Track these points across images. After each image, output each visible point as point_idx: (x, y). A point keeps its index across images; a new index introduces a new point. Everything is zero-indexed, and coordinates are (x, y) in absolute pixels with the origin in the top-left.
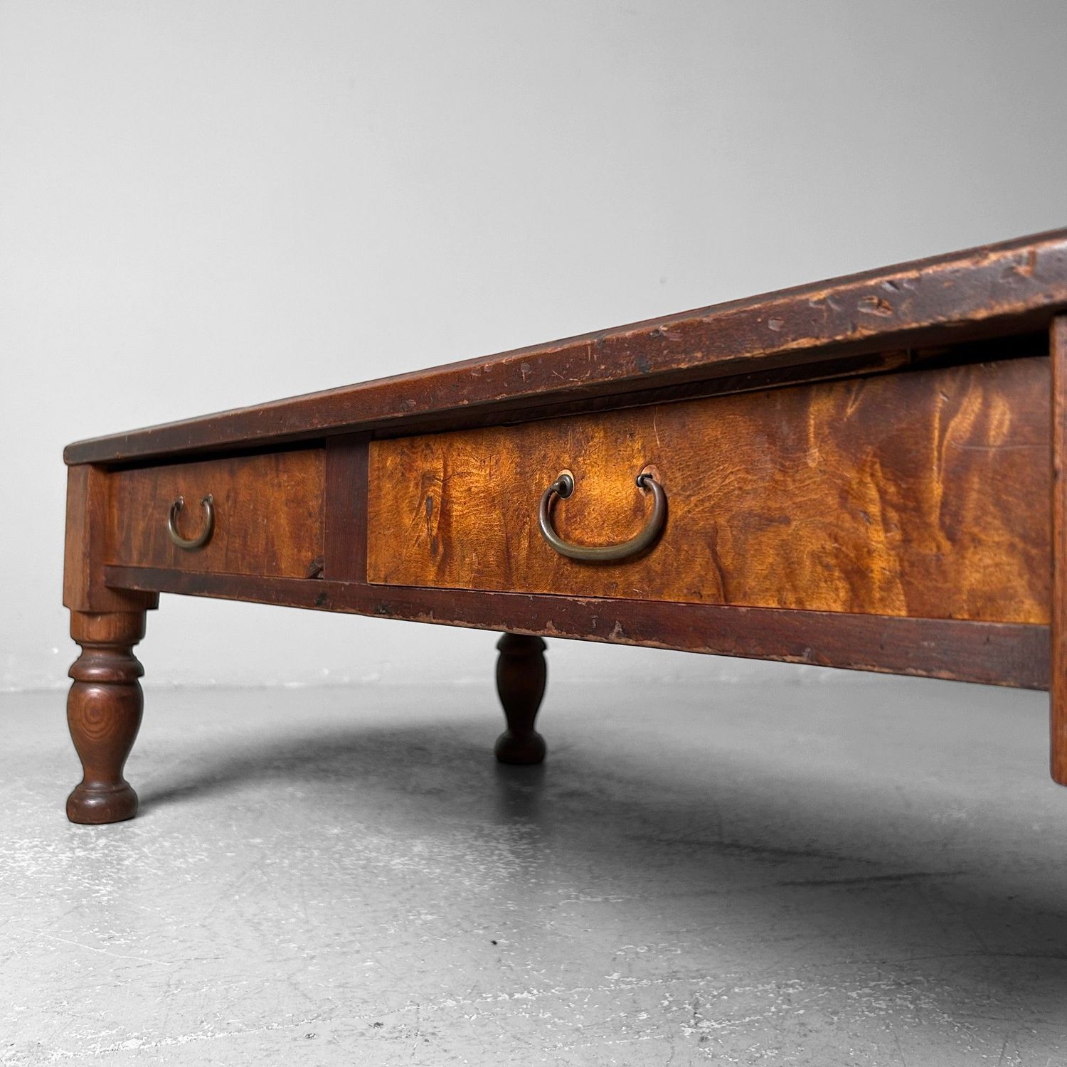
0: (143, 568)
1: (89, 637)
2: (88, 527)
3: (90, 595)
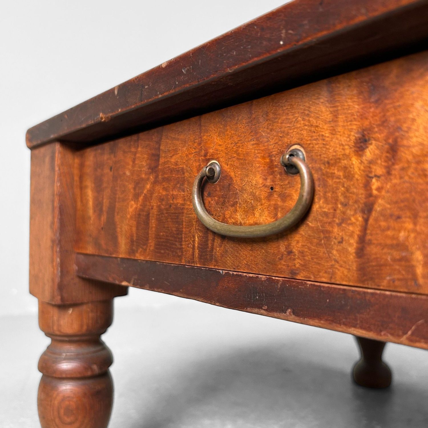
0: (136, 260)
1: (60, 331)
2: (57, 212)
3: (61, 287)
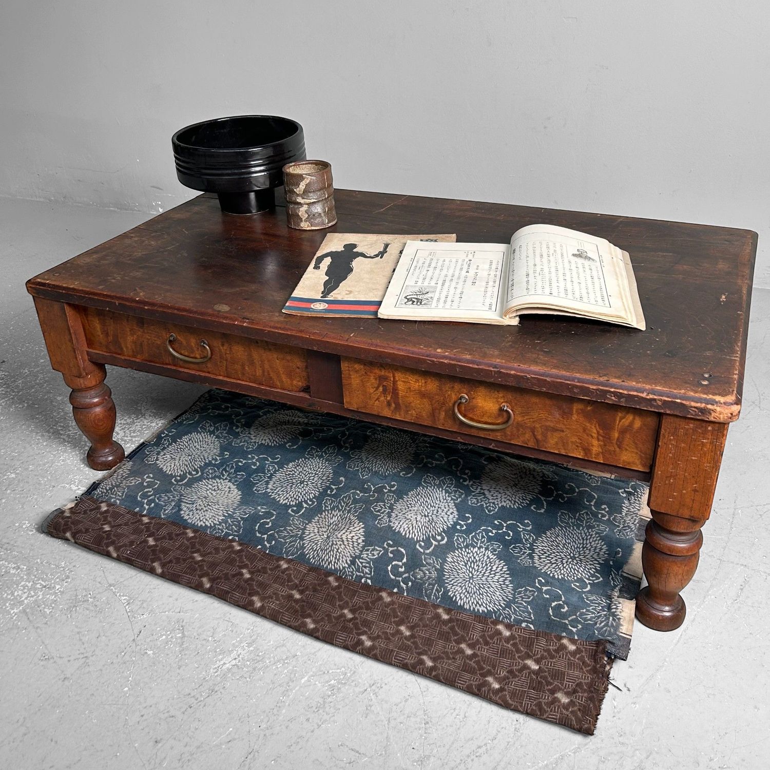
1: (86, 387)
3: (84, 369)
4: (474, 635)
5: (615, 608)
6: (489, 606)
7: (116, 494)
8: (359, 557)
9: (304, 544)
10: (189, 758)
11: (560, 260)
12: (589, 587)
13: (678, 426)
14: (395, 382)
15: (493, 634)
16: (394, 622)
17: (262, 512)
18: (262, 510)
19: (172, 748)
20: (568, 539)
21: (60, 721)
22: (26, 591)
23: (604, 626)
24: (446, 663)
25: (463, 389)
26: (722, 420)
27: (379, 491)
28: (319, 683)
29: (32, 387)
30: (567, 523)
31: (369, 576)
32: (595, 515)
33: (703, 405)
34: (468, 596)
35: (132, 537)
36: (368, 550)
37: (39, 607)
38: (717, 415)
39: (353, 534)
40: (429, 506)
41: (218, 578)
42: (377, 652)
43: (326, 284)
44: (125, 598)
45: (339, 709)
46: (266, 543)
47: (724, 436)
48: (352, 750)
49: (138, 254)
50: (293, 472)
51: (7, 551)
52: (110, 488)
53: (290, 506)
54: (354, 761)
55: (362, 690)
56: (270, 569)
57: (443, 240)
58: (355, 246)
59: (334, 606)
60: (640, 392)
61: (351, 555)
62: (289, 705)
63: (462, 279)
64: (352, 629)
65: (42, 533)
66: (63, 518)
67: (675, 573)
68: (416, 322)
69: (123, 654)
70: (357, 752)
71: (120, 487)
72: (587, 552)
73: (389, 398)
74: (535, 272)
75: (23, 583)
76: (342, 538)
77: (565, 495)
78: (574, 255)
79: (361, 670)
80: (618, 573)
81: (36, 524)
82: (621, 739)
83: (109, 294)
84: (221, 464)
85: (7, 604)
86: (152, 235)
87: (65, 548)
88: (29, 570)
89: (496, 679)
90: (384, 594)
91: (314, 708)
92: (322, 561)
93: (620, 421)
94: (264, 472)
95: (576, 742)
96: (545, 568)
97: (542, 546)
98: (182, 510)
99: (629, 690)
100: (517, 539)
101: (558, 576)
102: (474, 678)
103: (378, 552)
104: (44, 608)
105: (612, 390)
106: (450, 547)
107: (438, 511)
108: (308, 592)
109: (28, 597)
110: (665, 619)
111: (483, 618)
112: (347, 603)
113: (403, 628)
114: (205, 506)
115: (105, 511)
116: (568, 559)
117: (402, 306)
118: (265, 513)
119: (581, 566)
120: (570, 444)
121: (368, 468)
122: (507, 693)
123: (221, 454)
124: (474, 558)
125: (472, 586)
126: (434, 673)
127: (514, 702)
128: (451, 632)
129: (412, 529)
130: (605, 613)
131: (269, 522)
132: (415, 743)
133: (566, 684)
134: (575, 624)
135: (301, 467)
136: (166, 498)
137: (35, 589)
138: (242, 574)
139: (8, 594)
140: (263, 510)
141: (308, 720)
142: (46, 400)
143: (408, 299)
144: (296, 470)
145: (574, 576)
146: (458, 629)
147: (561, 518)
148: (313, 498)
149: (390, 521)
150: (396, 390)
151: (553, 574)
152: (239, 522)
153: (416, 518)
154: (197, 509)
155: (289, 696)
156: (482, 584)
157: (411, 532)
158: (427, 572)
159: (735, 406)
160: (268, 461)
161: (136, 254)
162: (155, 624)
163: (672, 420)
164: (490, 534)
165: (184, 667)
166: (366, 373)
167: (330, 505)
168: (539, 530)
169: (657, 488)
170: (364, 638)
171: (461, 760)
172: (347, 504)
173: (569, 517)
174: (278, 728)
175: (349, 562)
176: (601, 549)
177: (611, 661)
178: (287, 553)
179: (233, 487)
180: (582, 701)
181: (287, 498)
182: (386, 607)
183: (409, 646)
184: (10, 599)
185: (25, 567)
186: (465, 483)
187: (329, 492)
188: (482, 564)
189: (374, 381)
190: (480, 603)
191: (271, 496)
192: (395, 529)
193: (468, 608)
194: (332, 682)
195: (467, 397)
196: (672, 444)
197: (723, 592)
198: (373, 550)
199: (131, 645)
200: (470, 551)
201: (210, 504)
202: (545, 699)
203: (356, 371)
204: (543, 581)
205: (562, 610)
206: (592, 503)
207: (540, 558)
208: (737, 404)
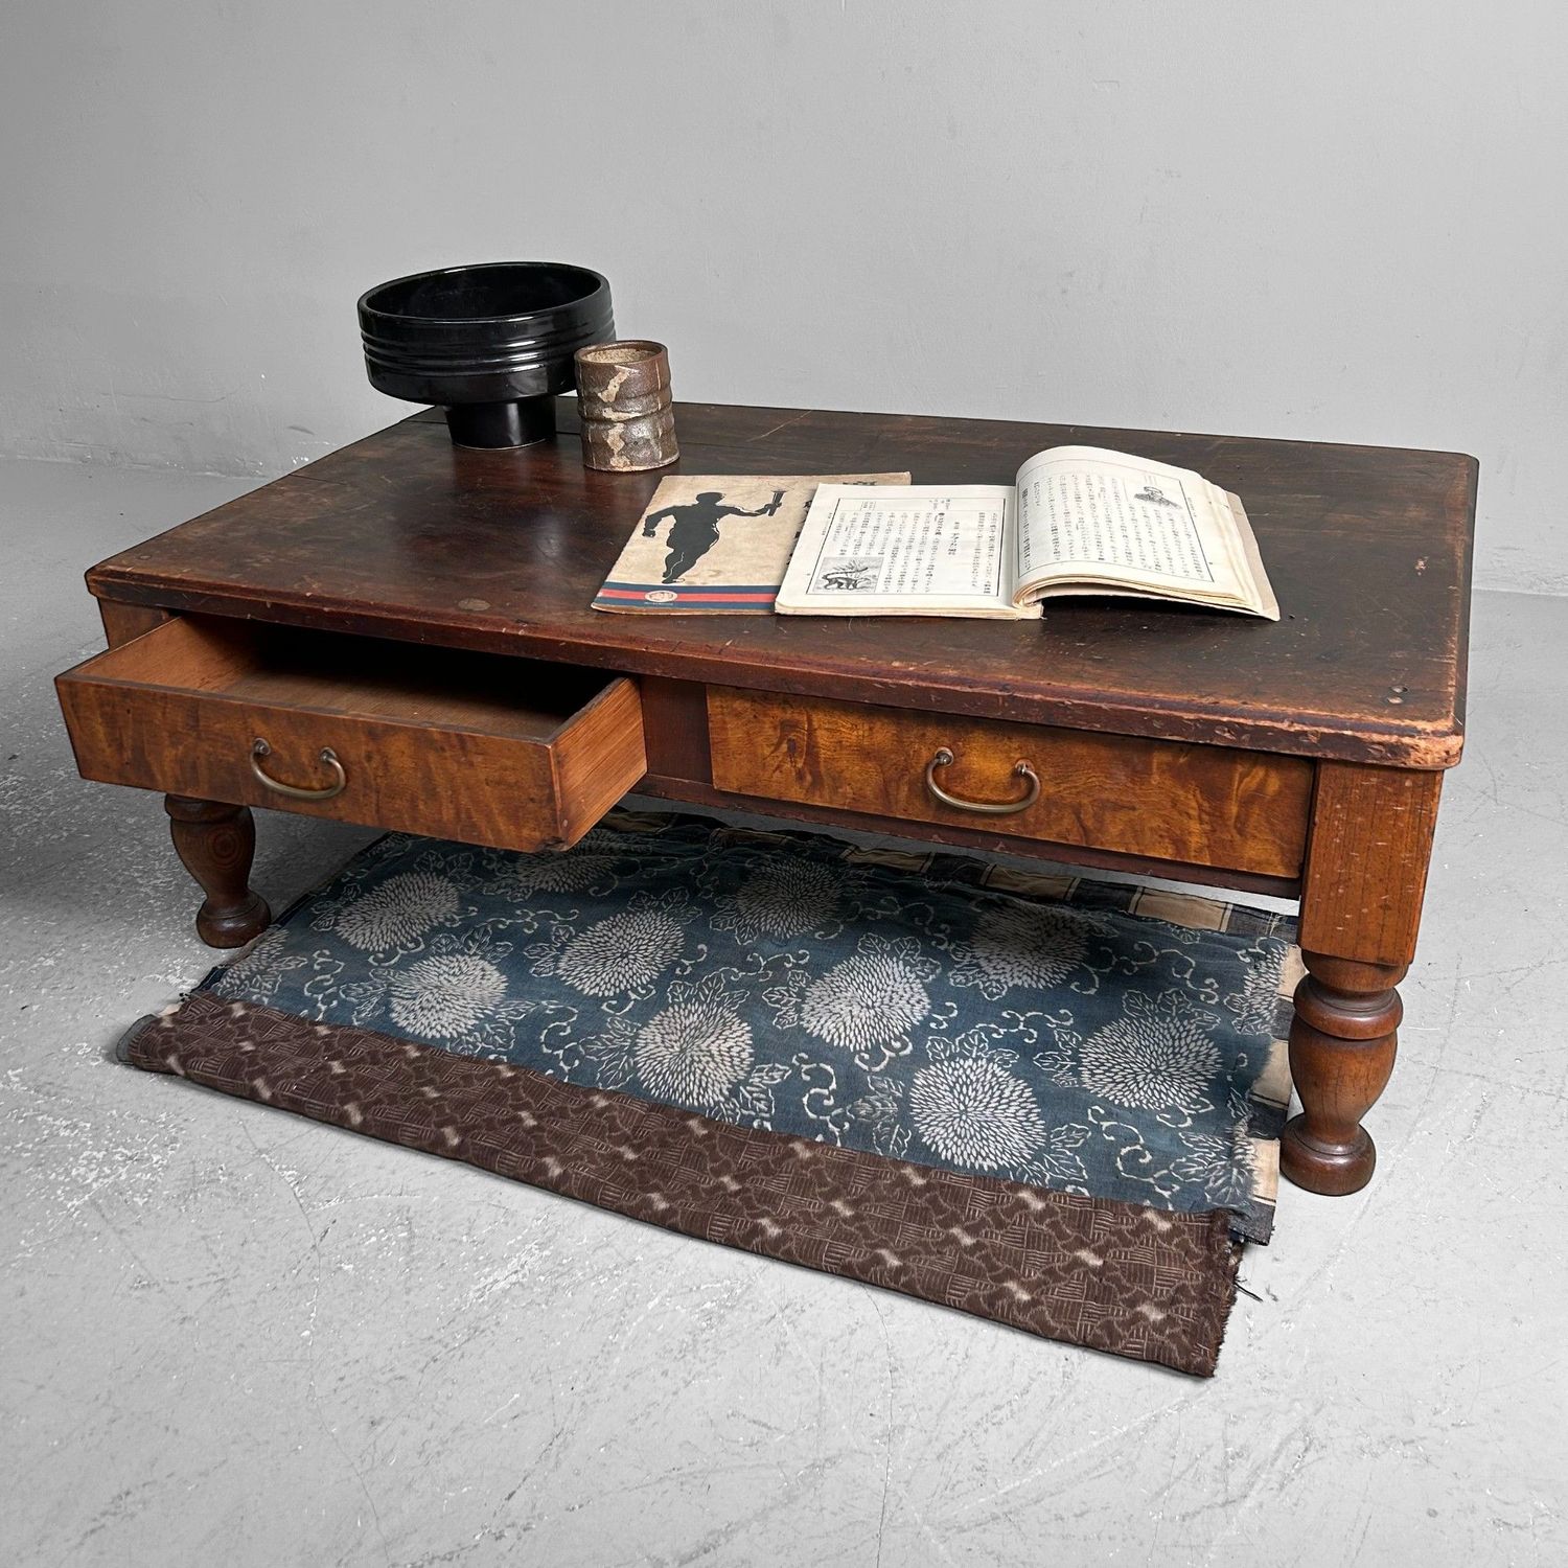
4: (975, 1211)
5: (1241, 1154)
6: (1002, 1159)
7: (261, 985)
8: (745, 1083)
9: (636, 1063)
10: (440, 1448)
11: (1114, 505)
12: (1189, 1122)
13: (1348, 782)
14: (811, 732)
15: (1011, 1207)
16: (821, 1194)
17: (551, 1010)
18: (550, 1007)
19: (404, 1433)
20: (1145, 1039)
21: (181, 1394)
22: (93, 1166)
23: (1223, 1185)
24: (926, 1260)
25: (942, 739)
26: (1429, 765)
27: (777, 965)
28: (682, 1306)
29: (76, 801)
30: (1142, 1012)
31: (767, 1115)
32: (1194, 996)
33: (1394, 739)
34: (959, 1143)
35: (299, 1061)
36: (761, 1070)
37: (121, 1194)
38: (1420, 755)
39: (730, 1043)
40: (875, 990)
41: (474, 1127)
42: (792, 1245)
43: (669, 560)
44: (290, 1172)
45: (725, 1352)
46: (562, 1064)
47: (1435, 796)
48: (754, 1422)
49: (299, 520)
50: (606, 938)
51: (50, 1096)
52: (246, 976)
53: (604, 999)
54: (758, 1442)
55: (766, 1317)
56: (573, 1111)
57: (885, 483)
58: (718, 496)
59: (702, 1170)
60: (1277, 721)
61: (728, 1080)
62: (626, 1349)
63: (929, 545)
64: (740, 1208)
65: (116, 1064)
66: (160, 1031)
67: (1353, 1074)
68: (847, 618)
69: (295, 1272)
70: (765, 1425)
71: (267, 973)
72: (1183, 1061)
73: (800, 765)
74: (1068, 523)
75: (85, 1154)
76: (709, 1051)
77: (1134, 963)
78: (1137, 496)
79: (761, 1281)
80: (1243, 1096)
81: (103, 1048)
82: (1266, 1384)
83: (251, 587)
84: (465, 928)
85: (59, 1192)
86: (323, 487)
87: (165, 1090)
88: (97, 1129)
89: (1022, 1285)
90: (798, 1146)
91: (675, 1353)
92: (674, 1092)
93: (1241, 782)
94: (548, 940)
95: (1181, 1392)
96: (1104, 1091)
97: (1096, 1053)
98: (393, 1011)
99: (1275, 1299)
100: (1047, 1043)
101: (1130, 1103)
102: (981, 1284)
103: (781, 1073)
104: (133, 1196)
105: (1225, 719)
106: (920, 1060)
107: (891, 999)
108: (650, 1148)
109: (99, 1177)
110: (1336, 1170)
111: (990, 1180)
112: (727, 1164)
113: (837, 1204)
114: (438, 1002)
115: (242, 1016)
116: (1147, 1074)
117: (820, 591)
118: (557, 1011)
119: (1172, 1086)
120: (1148, 833)
121: (752, 926)
122: (1044, 1308)
123: (463, 910)
124: (968, 1077)
125: (966, 1126)
126: (903, 1279)
127: (1060, 1323)
128: (930, 1207)
129: (845, 1031)
130: (1223, 1163)
131: (565, 1027)
132: (874, 1406)
133: (1156, 1289)
134: (1167, 1184)
135: (621, 928)
136: (361, 990)
137: (113, 1163)
138: (521, 1120)
139: (58, 1174)
140: (552, 1007)
141: (665, 1373)
142: (105, 824)
143: (830, 580)
144: (610, 935)
145: (1160, 1104)
146: (945, 1201)
147: (1128, 1003)
148: (648, 983)
149: (800, 1019)
150: (814, 747)
151: (1120, 1100)
152: (507, 1028)
153: (851, 1011)
154: (422, 1009)
155: (625, 1332)
156: (986, 1122)
157: (843, 1036)
158: (878, 1104)
159: (1454, 737)
160: (555, 919)
161: (295, 519)
162: (355, 1217)
163: (1337, 772)
164: (995, 1035)
165: (417, 1289)
166: (755, 717)
167: (683, 993)
168: (1089, 1025)
169: (1314, 907)
170: (765, 1222)
171: (964, 1432)
172: (715, 992)
173: (1144, 1000)
174: (608, 1389)
175: (727, 1093)
176: (1208, 1055)
177: (1240, 1248)
178: (605, 1081)
179: (490, 968)
180: (1188, 1316)
181: (597, 985)
182: (802, 1167)
183: (852, 1234)
184: (63, 1183)
185: (88, 1125)
186: (942, 948)
187: (678, 971)
188: (984, 1086)
189: (771, 732)
190: (984, 1155)
191: (565, 981)
192: (812, 1033)
193: (961, 1164)
194: (708, 1305)
195: (950, 753)
196: (1339, 819)
197: (1443, 1124)
198: (773, 1069)
199: (309, 1255)
200: (958, 1066)
201: (447, 997)
202: (1118, 1314)
203: (736, 715)
204: (1102, 1112)
205: (1141, 1160)
206: (1187, 976)
207: (1093, 1075)
208: (1457, 734)
